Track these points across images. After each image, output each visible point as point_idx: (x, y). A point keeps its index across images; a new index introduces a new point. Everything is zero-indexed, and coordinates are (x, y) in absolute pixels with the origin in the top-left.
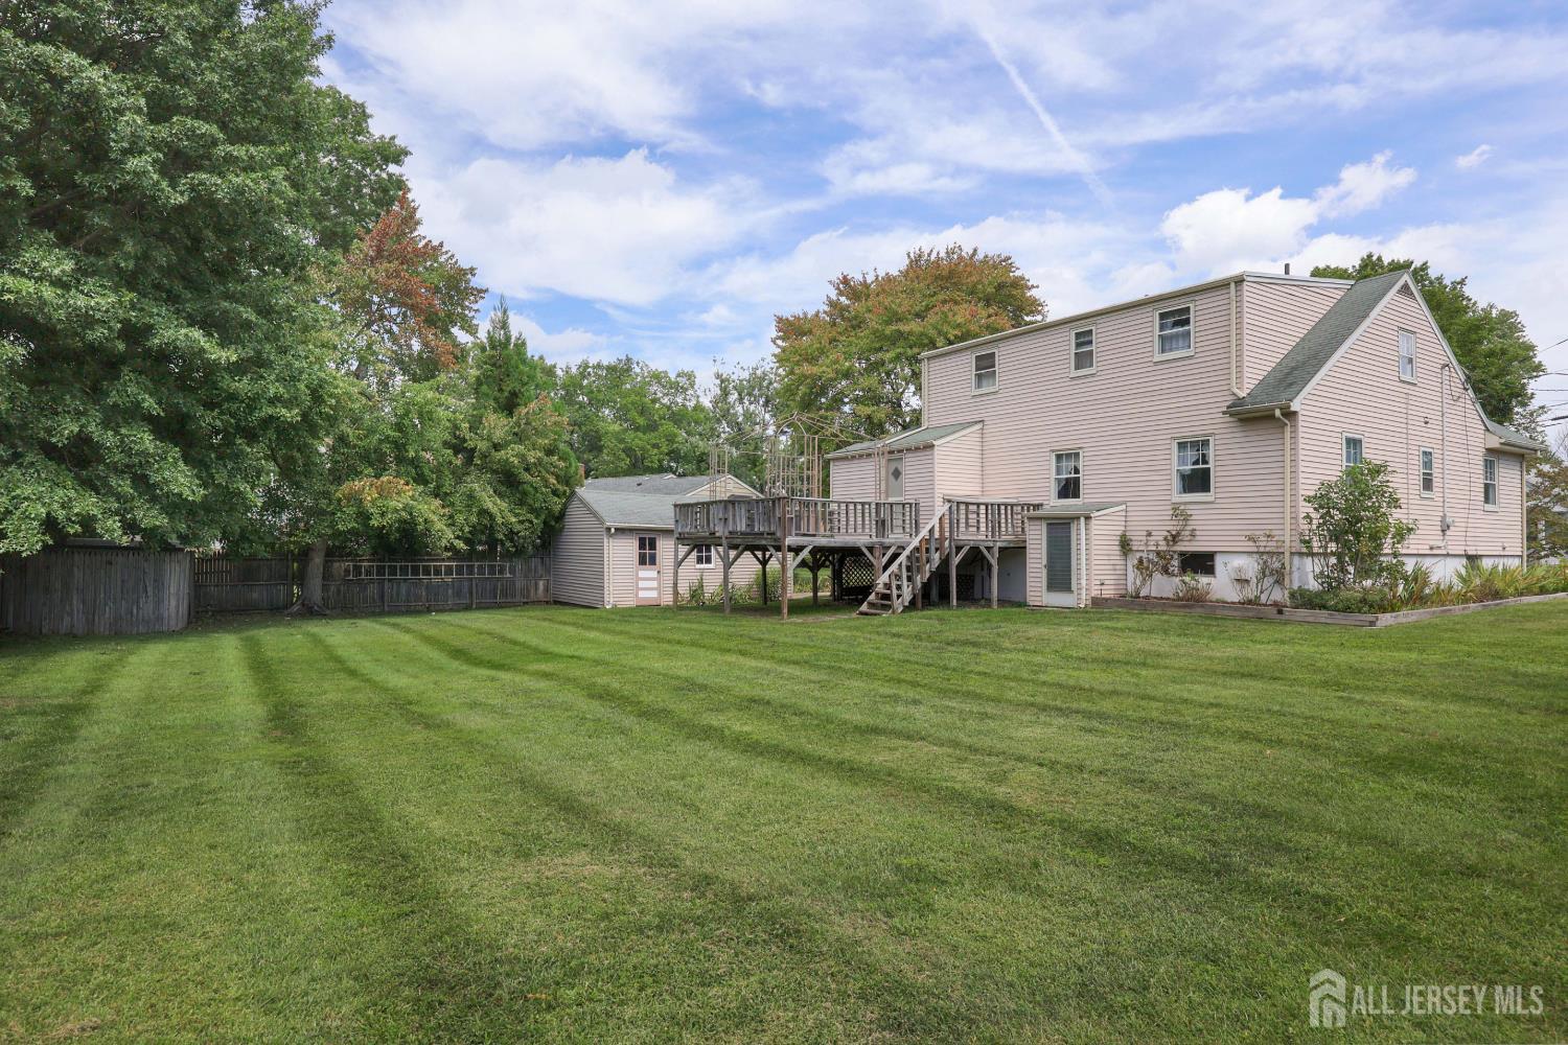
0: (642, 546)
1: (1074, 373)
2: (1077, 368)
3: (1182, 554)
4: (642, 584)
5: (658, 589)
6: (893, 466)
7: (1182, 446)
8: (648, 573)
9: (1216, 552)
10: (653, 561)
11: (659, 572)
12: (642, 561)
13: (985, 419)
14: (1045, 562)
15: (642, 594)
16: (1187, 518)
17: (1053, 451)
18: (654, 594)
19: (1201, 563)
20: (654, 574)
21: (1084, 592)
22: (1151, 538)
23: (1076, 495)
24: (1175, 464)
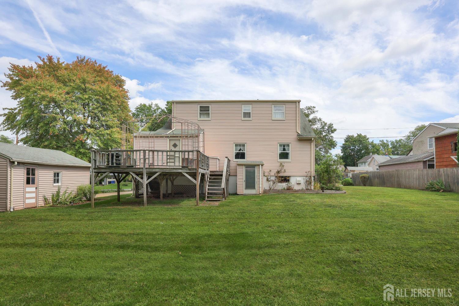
0: (28, 174)
1: (243, 119)
2: (244, 117)
3: (280, 177)
4: (28, 195)
5: (36, 198)
6: (172, 143)
7: (280, 145)
8: (31, 189)
9: (291, 176)
10: (33, 183)
11: (36, 188)
12: (28, 182)
13: (205, 129)
14: (244, 179)
15: (28, 201)
16: (283, 166)
17: (234, 143)
18: (33, 201)
19: (286, 179)
20: (34, 189)
21: (261, 189)
22: (271, 172)
23: (244, 158)
24: (279, 151)
